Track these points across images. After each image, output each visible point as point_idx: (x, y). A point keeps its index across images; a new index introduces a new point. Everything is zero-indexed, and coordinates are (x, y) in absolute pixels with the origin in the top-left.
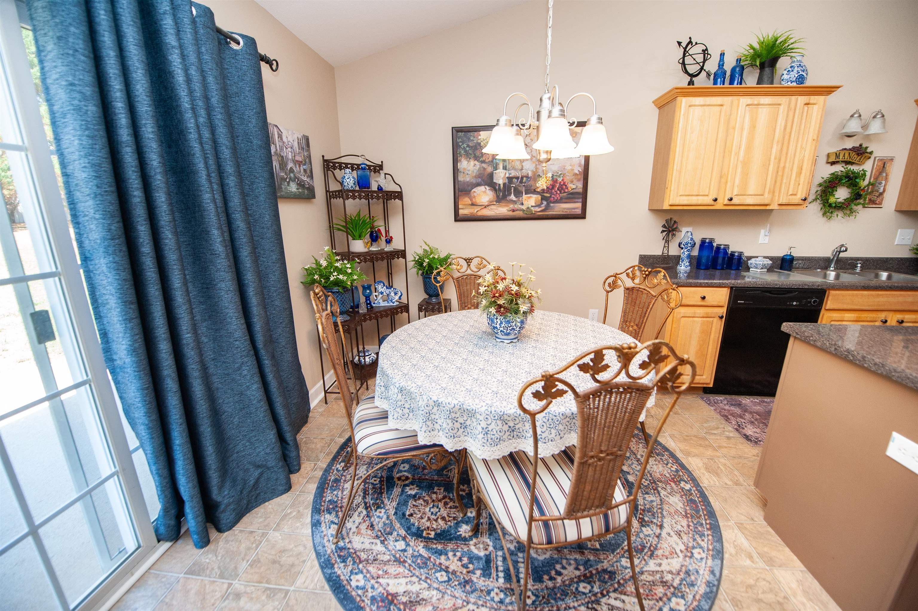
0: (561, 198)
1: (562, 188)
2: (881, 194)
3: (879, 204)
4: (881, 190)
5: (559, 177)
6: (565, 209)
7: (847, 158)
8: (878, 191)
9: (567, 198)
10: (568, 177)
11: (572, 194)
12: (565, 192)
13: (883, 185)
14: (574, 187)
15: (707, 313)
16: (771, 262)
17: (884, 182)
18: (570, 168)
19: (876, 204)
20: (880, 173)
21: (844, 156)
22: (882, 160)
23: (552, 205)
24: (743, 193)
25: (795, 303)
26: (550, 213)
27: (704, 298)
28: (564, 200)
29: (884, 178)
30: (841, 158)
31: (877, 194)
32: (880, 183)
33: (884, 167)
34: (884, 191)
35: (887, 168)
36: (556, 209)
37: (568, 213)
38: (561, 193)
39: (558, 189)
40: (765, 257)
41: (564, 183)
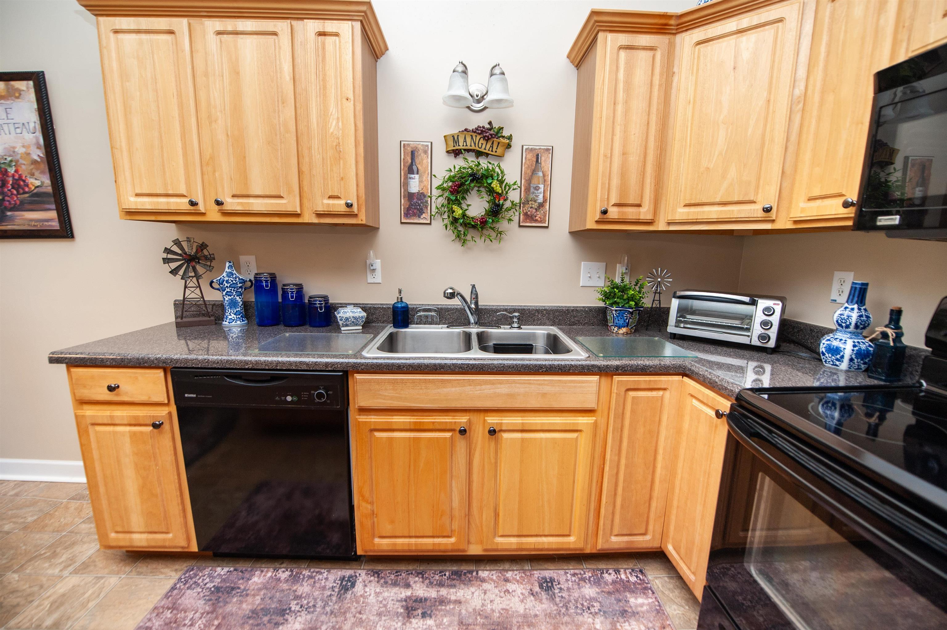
0: (22, 203)
1: (19, 186)
2: (541, 205)
3: (540, 222)
4: (540, 199)
5: (10, 166)
6: (31, 220)
7: (469, 144)
8: (535, 201)
9: (31, 203)
10: (24, 167)
11: (37, 195)
12: (25, 193)
13: (542, 190)
14: (38, 183)
15: (136, 417)
16: (364, 314)
17: (542, 186)
18: (23, 150)
19: (536, 221)
20: (534, 172)
21: (465, 141)
22: (532, 150)
23: (9, 213)
24: (244, 193)
25: (289, 398)
26: (10, 227)
27: (111, 389)
28: (27, 206)
29: (541, 180)
30: (461, 144)
31: (535, 205)
32: (537, 188)
33: (537, 161)
34: (545, 201)
35: (543, 163)
36: (18, 221)
37: (39, 228)
38: (18, 193)
39: (13, 188)
40: (356, 305)
41: (20, 177)
